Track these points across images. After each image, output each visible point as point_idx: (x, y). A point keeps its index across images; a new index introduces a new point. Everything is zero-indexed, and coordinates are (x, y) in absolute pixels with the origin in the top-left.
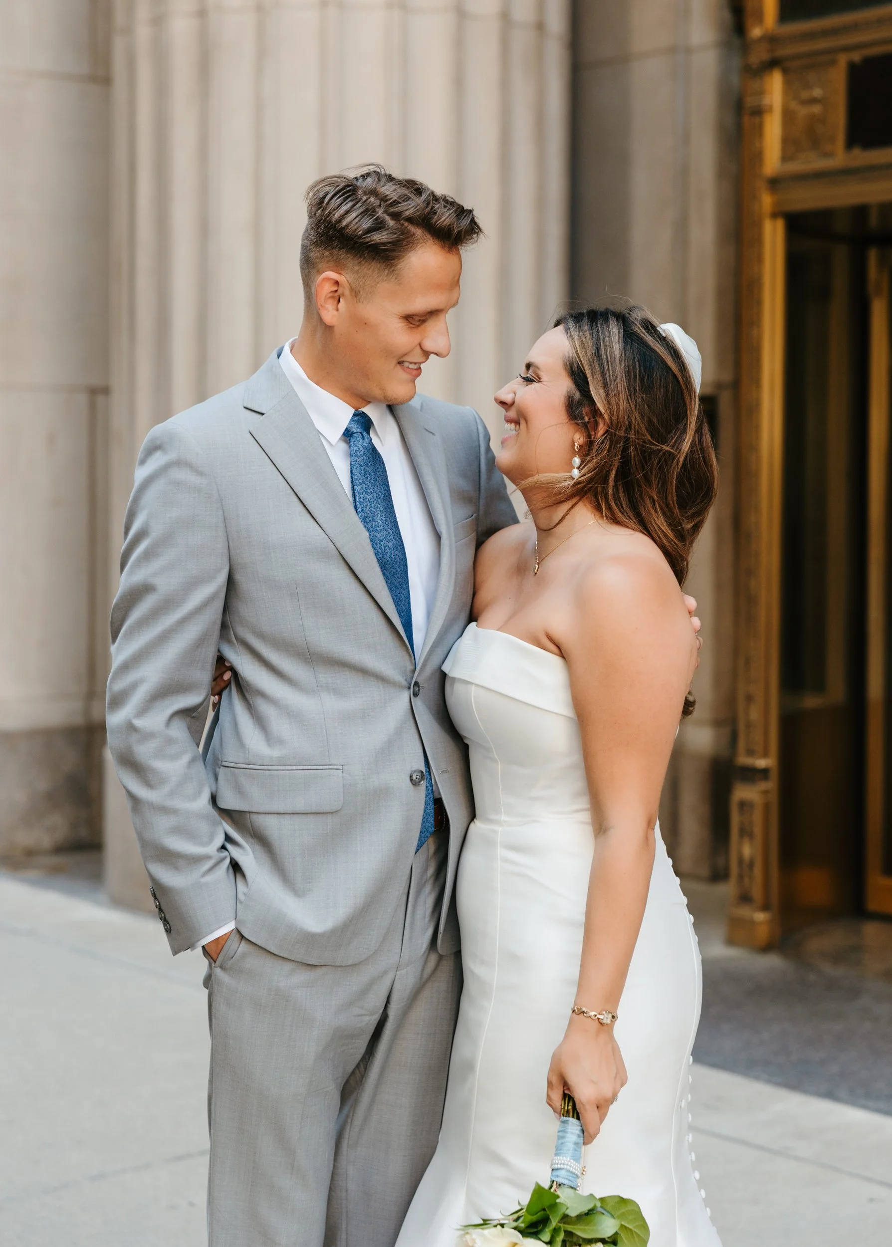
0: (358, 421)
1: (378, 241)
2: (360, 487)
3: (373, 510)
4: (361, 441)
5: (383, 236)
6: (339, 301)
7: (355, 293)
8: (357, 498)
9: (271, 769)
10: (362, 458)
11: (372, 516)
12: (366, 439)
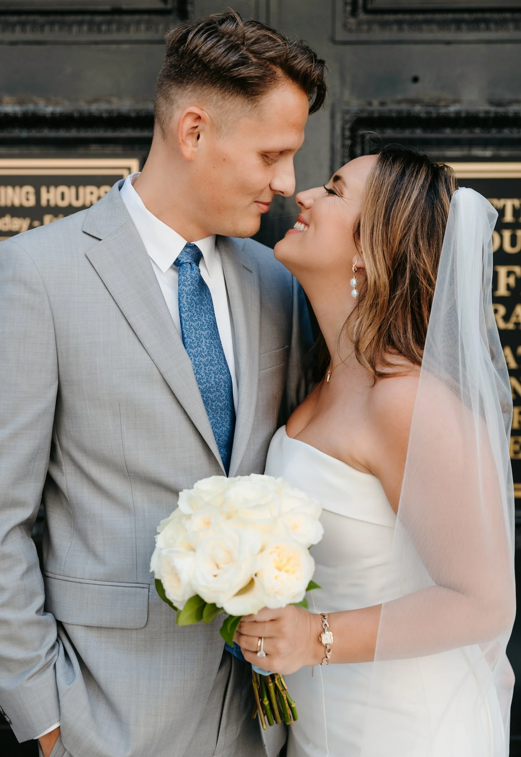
0: (188, 253)
1: (247, 75)
2: (186, 314)
3: (198, 336)
4: (189, 271)
5: (251, 70)
6: (198, 137)
7: (216, 128)
8: (183, 324)
9: (82, 582)
10: (190, 287)
11: (197, 342)
12: (195, 270)
